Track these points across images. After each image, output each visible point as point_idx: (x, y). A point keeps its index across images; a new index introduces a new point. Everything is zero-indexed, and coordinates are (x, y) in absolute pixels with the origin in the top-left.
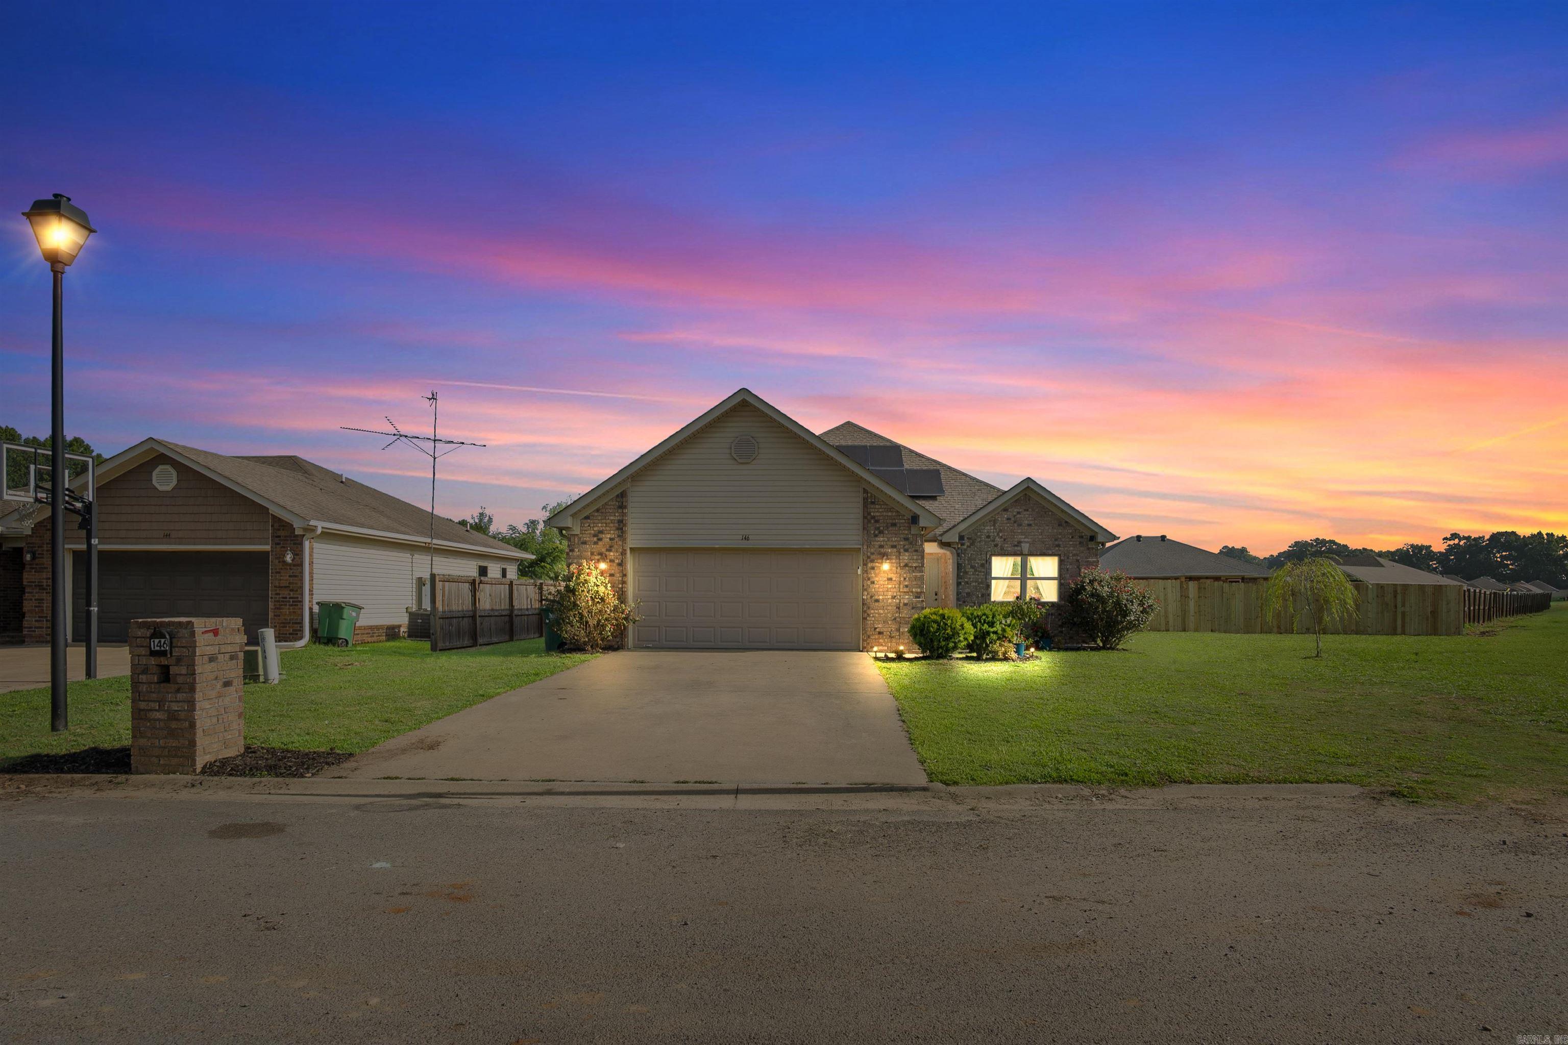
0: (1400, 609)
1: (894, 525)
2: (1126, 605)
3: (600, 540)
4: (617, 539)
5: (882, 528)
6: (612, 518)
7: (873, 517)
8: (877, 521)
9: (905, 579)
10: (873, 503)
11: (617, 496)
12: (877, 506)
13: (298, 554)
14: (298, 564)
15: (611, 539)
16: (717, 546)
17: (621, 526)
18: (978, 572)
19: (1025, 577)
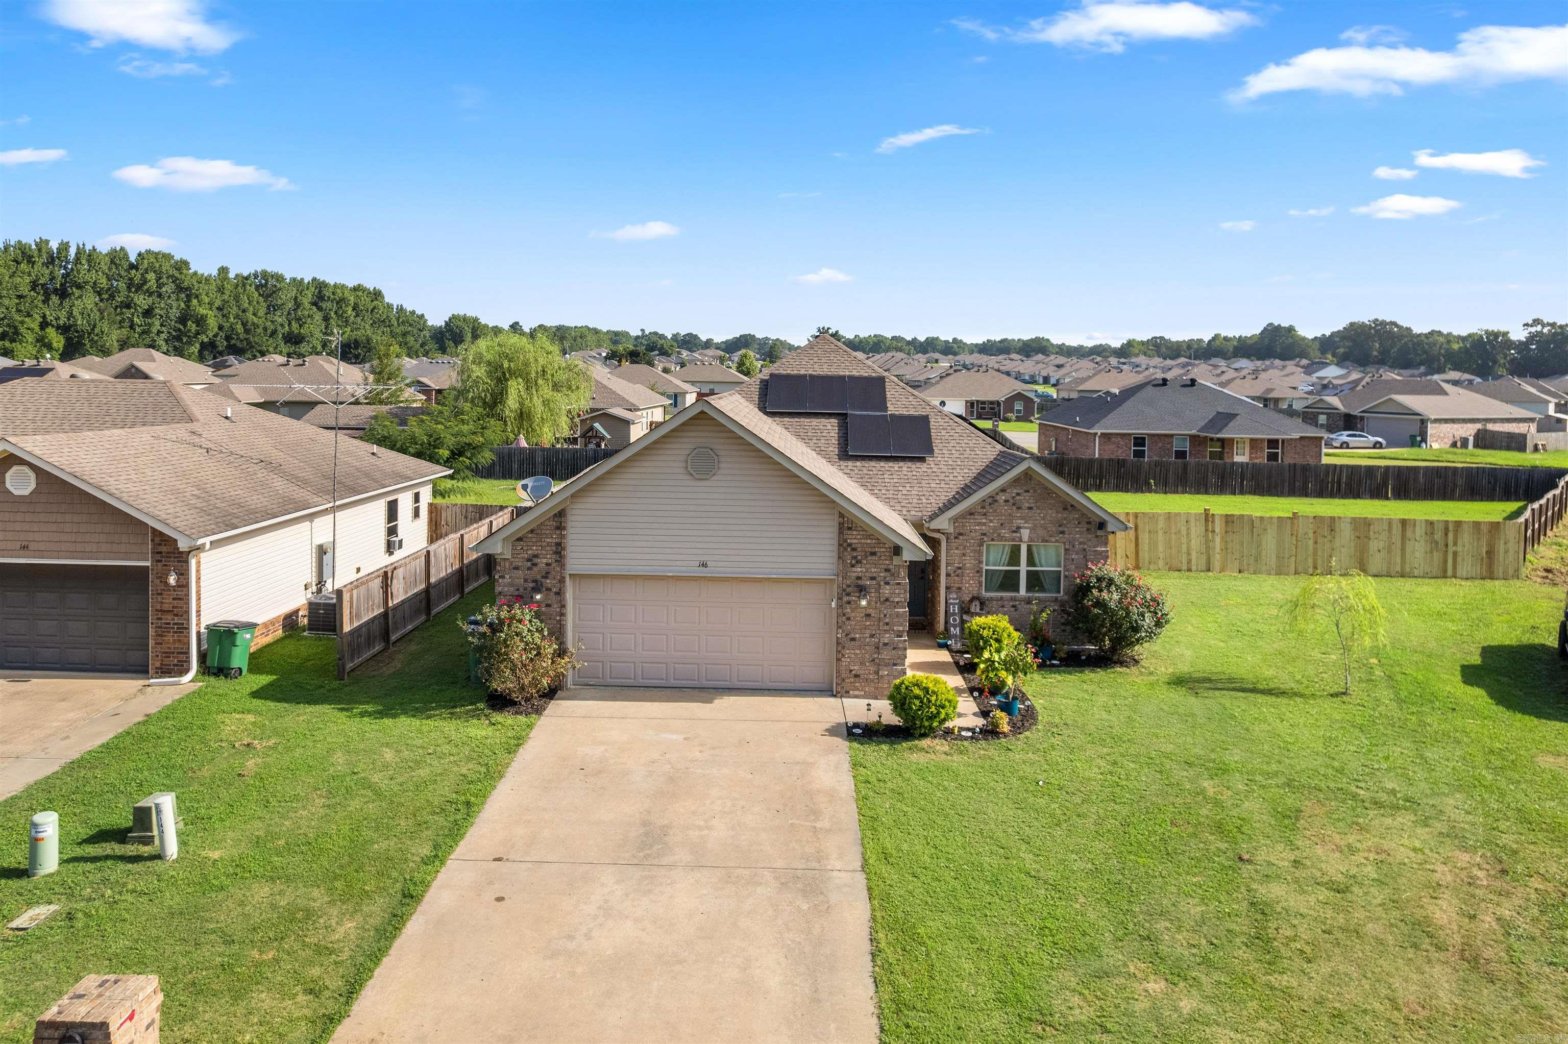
0: (1451, 549)
1: (873, 554)
2: (1136, 621)
3: (535, 565)
4: (554, 565)
5: (859, 558)
6: (548, 540)
7: (850, 545)
8: (854, 550)
9: (885, 616)
10: (849, 529)
11: (555, 515)
12: (855, 533)
13: (183, 574)
14: (183, 585)
15: (547, 564)
16: (671, 574)
17: (559, 550)
18: (969, 562)
19: (1023, 568)
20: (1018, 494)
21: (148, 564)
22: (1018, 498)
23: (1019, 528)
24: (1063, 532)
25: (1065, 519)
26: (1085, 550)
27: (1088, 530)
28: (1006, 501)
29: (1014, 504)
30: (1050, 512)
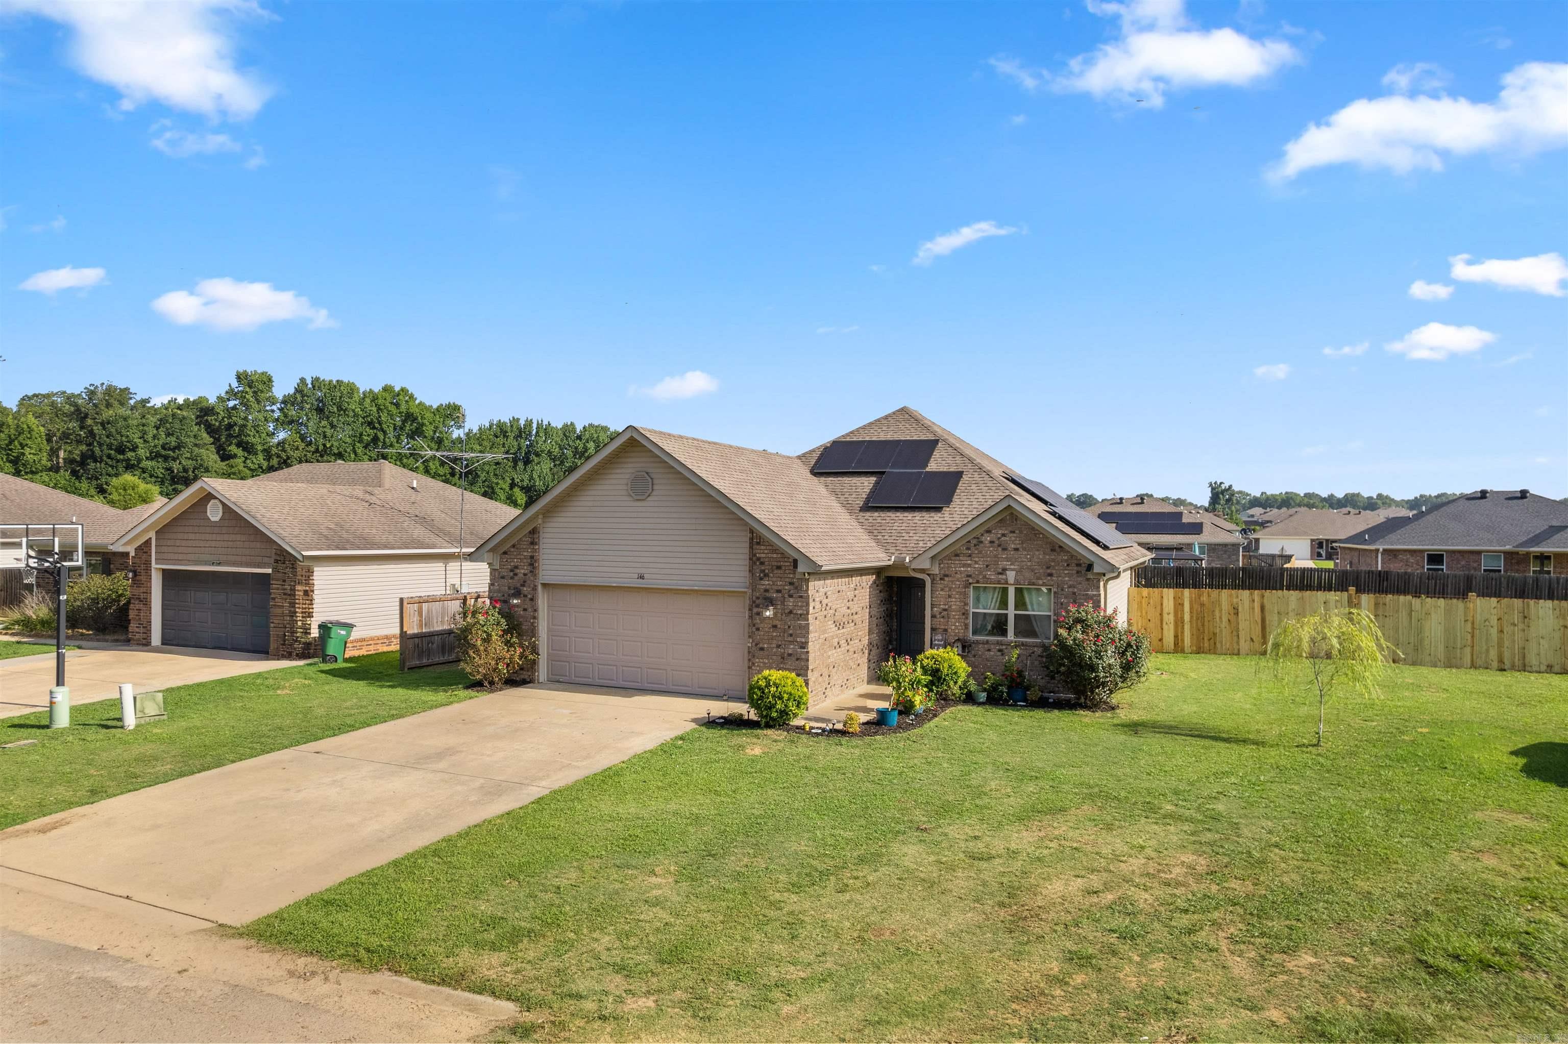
1: (779, 568)
3: (516, 574)
4: (529, 575)
5: (767, 571)
6: (525, 554)
7: (759, 559)
8: (762, 563)
9: (789, 627)
10: (758, 543)
11: (530, 532)
12: (762, 547)
15: (525, 575)
16: (614, 585)
17: (533, 562)
18: (955, 604)
19: (1011, 612)
20: (1004, 535)
21: (269, 571)
22: (1003, 538)
23: (1005, 570)
24: (1051, 575)
25: (1053, 560)
26: (1074, 593)
27: (1078, 572)
28: (992, 542)
29: (999, 546)
30: (1037, 553)
